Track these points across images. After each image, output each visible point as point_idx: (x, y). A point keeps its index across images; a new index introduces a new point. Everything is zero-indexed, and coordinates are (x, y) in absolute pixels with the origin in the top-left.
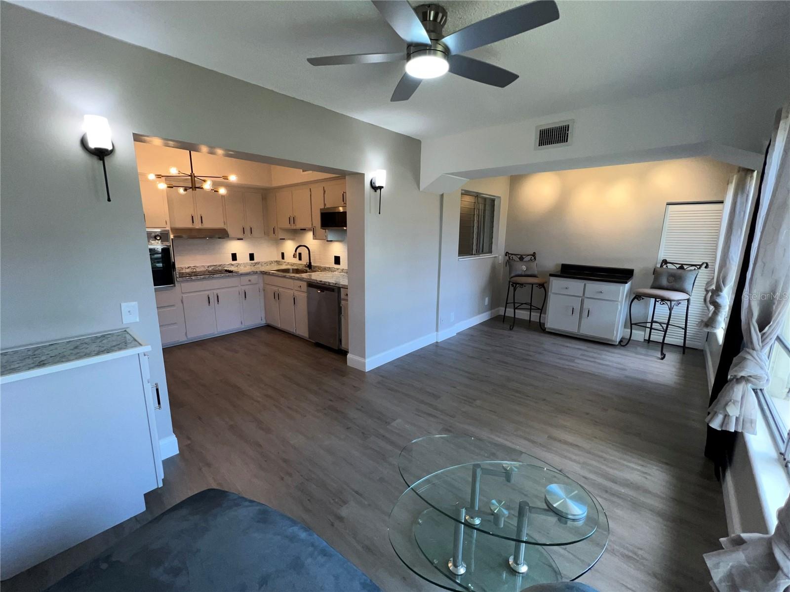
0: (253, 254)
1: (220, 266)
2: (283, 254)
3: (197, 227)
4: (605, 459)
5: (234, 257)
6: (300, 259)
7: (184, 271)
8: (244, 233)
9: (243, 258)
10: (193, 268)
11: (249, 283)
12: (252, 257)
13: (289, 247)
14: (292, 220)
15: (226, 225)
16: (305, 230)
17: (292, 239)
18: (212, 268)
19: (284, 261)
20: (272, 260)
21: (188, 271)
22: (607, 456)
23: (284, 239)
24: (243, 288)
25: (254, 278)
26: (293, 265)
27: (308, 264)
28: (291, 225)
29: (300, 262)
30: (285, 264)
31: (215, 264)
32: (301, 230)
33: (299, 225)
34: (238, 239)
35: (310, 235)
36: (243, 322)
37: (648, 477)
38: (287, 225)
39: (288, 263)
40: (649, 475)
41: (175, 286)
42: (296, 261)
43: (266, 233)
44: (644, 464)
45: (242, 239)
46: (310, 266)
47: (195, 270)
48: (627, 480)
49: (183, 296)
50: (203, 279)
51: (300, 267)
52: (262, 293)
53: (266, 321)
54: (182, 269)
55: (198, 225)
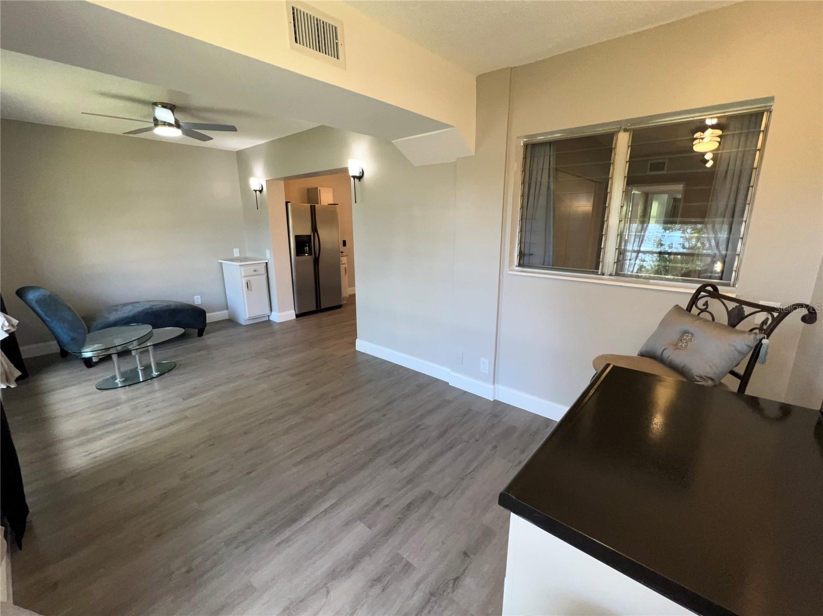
4: (129, 438)
22: (130, 441)
37: (86, 453)
40: (85, 456)
44: (95, 460)
48: (101, 439)
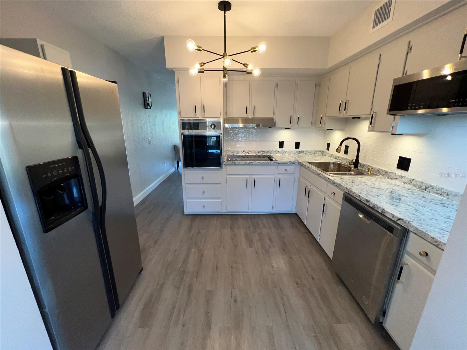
0: (299, 142)
1: (268, 152)
2: (328, 145)
3: (250, 118)
5: (281, 145)
6: (346, 152)
7: (240, 154)
8: (291, 123)
9: (289, 146)
10: (247, 152)
11: (286, 172)
12: (297, 145)
13: (337, 137)
14: (344, 106)
15: (275, 116)
16: (359, 118)
17: (342, 130)
18: (262, 153)
19: (328, 152)
20: (317, 150)
21: (243, 154)
23: (332, 129)
24: (279, 176)
25: (290, 168)
26: (336, 158)
27: (354, 161)
28: (341, 113)
29: (345, 156)
30: (328, 155)
31: (264, 150)
32: (354, 118)
33: (351, 112)
34: (286, 129)
35: (365, 124)
36: (274, 206)
38: (336, 113)
39: (332, 155)
41: (222, 168)
42: (342, 154)
43: (313, 123)
45: (290, 129)
46: (356, 163)
47: (248, 154)
49: (228, 176)
50: (244, 164)
51: (345, 163)
52: (297, 183)
53: (296, 210)
54: (239, 152)
55: (251, 116)
